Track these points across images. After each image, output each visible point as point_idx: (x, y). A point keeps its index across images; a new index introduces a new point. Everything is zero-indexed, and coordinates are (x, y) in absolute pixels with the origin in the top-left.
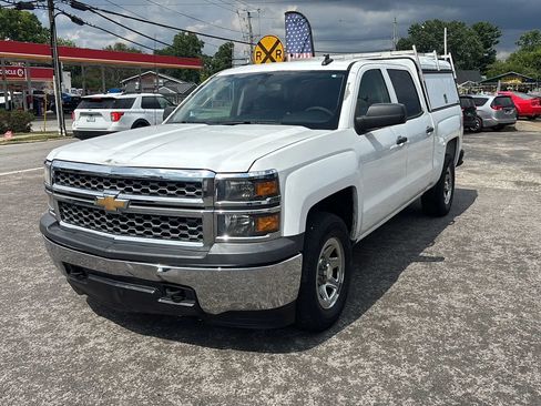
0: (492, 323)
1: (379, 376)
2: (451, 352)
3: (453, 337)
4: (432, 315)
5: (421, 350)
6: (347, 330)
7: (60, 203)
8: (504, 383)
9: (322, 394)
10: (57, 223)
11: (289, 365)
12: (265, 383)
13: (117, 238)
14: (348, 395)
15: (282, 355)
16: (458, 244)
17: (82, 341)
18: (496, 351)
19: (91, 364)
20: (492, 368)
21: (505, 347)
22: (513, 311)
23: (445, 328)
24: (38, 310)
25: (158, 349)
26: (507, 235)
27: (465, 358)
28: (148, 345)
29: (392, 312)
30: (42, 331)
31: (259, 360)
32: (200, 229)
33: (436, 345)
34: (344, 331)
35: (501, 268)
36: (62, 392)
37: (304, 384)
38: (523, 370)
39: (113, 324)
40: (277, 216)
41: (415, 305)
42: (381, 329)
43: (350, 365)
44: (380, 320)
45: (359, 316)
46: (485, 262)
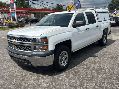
0: (102, 71)
1: (69, 82)
2: (88, 78)
3: (91, 74)
4: (88, 69)
5: (82, 77)
6: (67, 71)
7: (9, 43)
8: (97, 85)
9: (54, 85)
10: (8, 47)
11: (51, 78)
12: (44, 82)
13: (17, 50)
14: (60, 86)
15: (50, 76)
16: (104, 53)
17: (12, 71)
18: (99, 78)
19: (12, 75)
20: (96, 82)
21: (102, 77)
22: (108, 69)
23: (90, 72)
24: (7, 64)
25: (26, 73)
26: (117, 51)
27: (91, 79)
28: (24, 72)
29: (80, 68)
30: (6, 68)
31: (45, 77)
32: (31, 49)
33: (85, 76)
34: (66, 72)
35: (111, 59)
36: (4, 81)
37: (52, 82)
38: (103, 83)
39: (20, 67)
40: (47, 46)
41: (86, 67)
42: (75, 71)
43: (64, 79)
44: (76, 70)
45: (71, 68)
46: (108, 57)
